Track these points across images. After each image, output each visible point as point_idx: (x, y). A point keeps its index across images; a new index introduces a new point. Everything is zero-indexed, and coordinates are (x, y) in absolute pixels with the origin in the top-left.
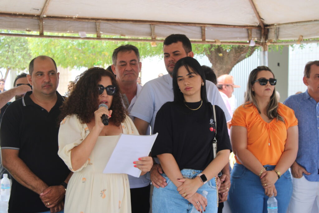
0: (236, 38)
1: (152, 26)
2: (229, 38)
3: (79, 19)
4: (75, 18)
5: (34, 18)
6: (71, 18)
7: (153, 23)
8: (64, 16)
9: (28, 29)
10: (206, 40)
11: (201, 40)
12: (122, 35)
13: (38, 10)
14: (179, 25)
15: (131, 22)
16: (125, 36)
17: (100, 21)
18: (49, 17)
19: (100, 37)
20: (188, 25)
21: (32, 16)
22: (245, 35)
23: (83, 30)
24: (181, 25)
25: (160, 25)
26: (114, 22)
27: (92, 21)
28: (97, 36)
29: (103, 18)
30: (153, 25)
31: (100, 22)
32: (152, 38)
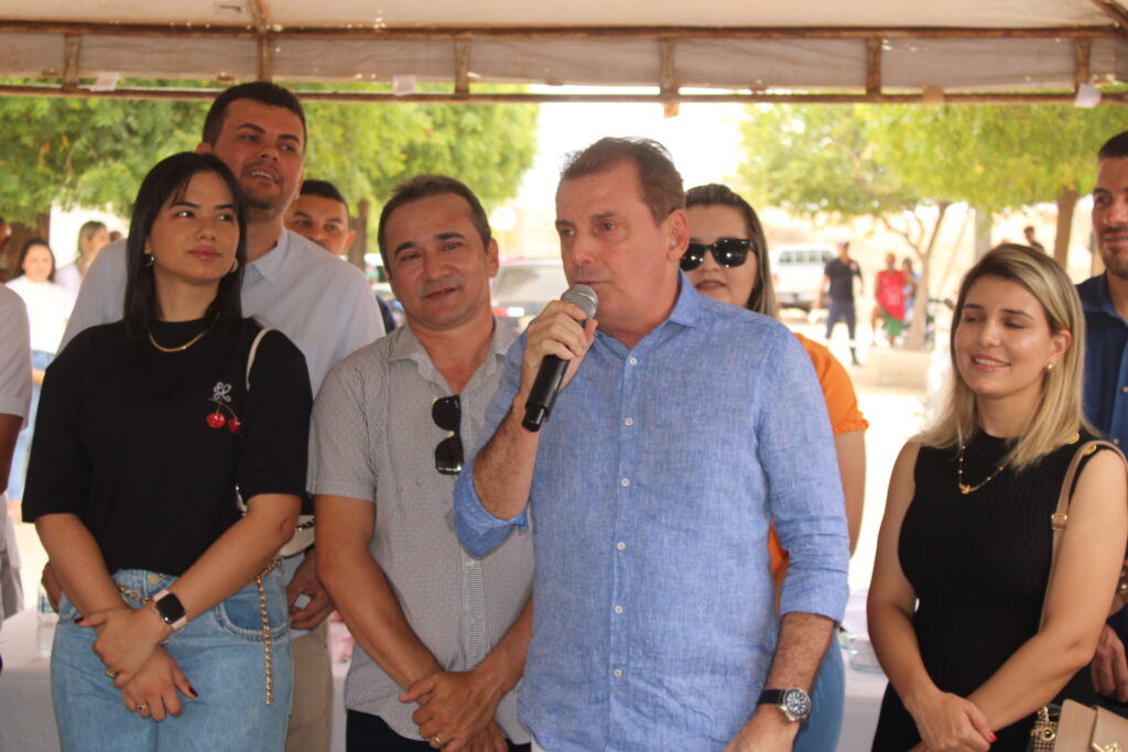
0: (1019, 78)
1: (664, 45)
2: (984, 80)
3: (396, 32)
4: (381, 29)
5: (242, 36)
6: (366, 32)
7: (664, 35)
8: (342, 26)
9: (223, 74)
10: (886, 91)
11: (863, 92)
12: (551, 82)
13: (238, 9)
14: (770, 37)
15: (581, 35)
16: (561, 84)
17: (469, 35)
18: (293, 32)
19: (467, 90)
20: (808, 34)
21: (234, 31)
22: (1065, 64)
23: (410, 69)
24: (776, 35)
25: (699, 41)
26: (518, 36)
27: (441, 37)
28: (457, 90)
29: (478, 26)
30: (666, 40)
31: (470, 40)
32: (662, 91)
